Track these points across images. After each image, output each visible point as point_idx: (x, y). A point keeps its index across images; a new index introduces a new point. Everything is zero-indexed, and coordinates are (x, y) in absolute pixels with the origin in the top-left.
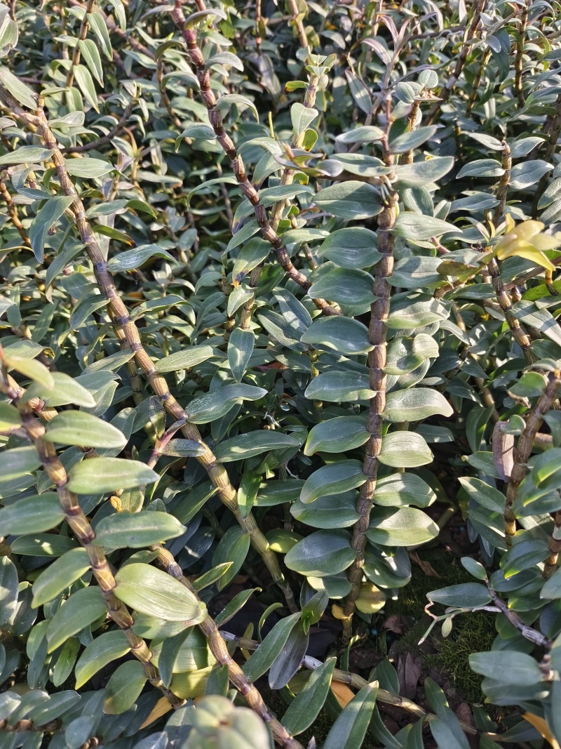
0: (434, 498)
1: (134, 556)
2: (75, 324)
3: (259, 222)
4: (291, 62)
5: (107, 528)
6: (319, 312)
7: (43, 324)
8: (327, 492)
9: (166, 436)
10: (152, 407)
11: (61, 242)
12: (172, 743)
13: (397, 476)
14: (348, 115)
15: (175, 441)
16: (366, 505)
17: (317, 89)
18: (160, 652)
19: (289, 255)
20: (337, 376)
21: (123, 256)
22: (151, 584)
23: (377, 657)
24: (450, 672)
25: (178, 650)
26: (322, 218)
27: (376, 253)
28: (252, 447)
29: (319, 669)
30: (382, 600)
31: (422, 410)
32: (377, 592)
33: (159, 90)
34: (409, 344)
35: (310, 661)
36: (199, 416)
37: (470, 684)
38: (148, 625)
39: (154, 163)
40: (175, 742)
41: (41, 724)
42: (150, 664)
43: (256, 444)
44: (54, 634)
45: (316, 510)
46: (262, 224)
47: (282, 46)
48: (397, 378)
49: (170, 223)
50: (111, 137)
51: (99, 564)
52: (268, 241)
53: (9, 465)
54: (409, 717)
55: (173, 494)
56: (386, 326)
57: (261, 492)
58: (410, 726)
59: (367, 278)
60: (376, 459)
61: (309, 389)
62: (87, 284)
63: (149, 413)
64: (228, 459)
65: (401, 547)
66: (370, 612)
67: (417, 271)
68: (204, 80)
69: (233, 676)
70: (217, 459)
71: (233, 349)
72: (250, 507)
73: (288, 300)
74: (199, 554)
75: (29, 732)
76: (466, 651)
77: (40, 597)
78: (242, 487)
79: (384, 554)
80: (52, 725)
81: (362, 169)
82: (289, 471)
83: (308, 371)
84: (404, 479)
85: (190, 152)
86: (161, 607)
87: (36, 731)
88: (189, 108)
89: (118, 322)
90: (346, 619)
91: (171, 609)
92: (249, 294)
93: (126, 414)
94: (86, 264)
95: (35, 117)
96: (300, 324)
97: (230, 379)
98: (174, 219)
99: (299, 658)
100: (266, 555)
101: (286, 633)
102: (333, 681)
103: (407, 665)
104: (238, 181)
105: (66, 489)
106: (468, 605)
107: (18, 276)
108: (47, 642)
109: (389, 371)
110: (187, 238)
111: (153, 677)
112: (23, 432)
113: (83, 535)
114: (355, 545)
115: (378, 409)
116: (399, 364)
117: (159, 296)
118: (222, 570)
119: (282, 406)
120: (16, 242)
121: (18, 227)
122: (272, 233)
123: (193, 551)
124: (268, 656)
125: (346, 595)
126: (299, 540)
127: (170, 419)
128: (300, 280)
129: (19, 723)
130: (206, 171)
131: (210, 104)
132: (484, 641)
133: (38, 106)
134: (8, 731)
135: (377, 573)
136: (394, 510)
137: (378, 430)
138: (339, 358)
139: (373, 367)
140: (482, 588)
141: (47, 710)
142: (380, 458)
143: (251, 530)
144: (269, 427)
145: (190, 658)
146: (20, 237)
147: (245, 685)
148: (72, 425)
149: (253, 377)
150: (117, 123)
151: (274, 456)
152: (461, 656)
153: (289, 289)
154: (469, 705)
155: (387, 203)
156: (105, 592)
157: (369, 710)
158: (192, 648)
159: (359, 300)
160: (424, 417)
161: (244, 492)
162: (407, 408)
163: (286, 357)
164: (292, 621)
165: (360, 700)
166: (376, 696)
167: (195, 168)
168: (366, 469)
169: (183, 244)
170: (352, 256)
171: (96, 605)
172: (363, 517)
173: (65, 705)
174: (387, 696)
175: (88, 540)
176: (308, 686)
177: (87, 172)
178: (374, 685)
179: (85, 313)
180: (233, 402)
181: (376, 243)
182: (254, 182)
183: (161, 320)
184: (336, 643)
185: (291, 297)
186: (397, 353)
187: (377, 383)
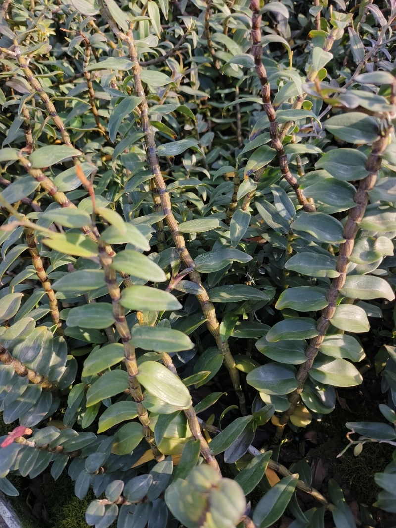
0: (364, 356)
1: (146, 354)
2: (128, 188)
3: (271, 135)
4: (301, 16)
5: (140, 335)
6: (301, 207)
7: (102, 185)
8: (288, 338)
9: (178, 277)
10: (173, 255)
11: (127, 130)
12: (154, 483)
13: (339, 336)
14: (339, 61)
15: (184, 281)
16: (313, 352)
17: (335, 38)
18: (156, 421)
19: (287, 162)
20: (312, 257)
21: (169, 146)
22: (161, 376)
23: (297, 457)
24: (348, 479)
25: (169, 423)
26: (309, 137)
27: (364, 171)
28: (236, 295)
29: (259, 457)
30: (309, 419)
31: (372, 293)
32: (306, 413)
33: (204, 26)
34: (372, 242)
35: (252, 449)
36: (203, 267)
37: (361, 490)
38: (153, 403)
39: (191, 80)
40: (156, 483)
41: (69, 451)
42: (148, 427)
43: (238, 293)
44: (92, 395)
45: (275, 348)
46: (273, 136)
47: (295, 3)
48: (355, 265)
49: (197, 125)
50: (167, 57)
51: (131, 357)
52: (274, 150)
53: (84, 280)
54: (314, 502)
55: (176, 317)
56: (358, 227)
57: (236, 327)
58: (315, 509)
59: (351, 189)
60: (329, 321)
61: (289, 263)
62: (138, 162)
63: (170, 259)
64: (217, 300)
65: (331, 386)
66: (300, 425)
67: (393, 188)
68: (256, 21)
69: (203, 448)
70: (210, 299)
71: (234, 224)
72: (228, 337)
73: (281, 195)
74: (185, 361)
75: (60, 454)
76: (363, 467)
77: (89, 370)
78: (224, 321)
79: (317, 388)
80: (75, 453)
81: (371, 105)
82: (256, 316)
83: (284, 248)
84: (344, 339)
85: (217, 75)
86: (165, 394)
87: (65, 454)
88: (223, 42)
89: (156, 192)
90: (280, 426)
91: (172, 396)
92: (253, 186)
93: (153, 257)
94: (141, 147)
95: (126, 36)
96: (286, 214)
97: (228, 244)
98: (201, 124)
99: (247, 446)
100: (232, 371)
101: (242, 427)
102: (268, 467)
103: (318, 467)
104: (264, 102)
105: (119, 303)
106: (377, 437)
107: (90, 149)
108: (86, 400)
109: (354, 260)
110: (207, 138)
111: (148, 436)
112: (98, 259)
113: (124, 336)
114: (299, 378)
115: (338, 286)
116: (361, 256)
117: (183, 177)
118: (203, 376)
119: (260, 270)
120: (92, 125)
121: (95, 115)
122: (279, 144)
123: (181, 357)
124: (227, 440)
125: (285, 410)
126: (258, 366)
127: (183, 265)
128: (292, 181)
129: (56, 448)
130: (227, 91)
131: (256, 40)
132: (378, 463)
133: (129, 29)
134: (49, 451)
135: (311, 400)
136: (332, 359)
137: (335, 301)
138: (309, 243)
139: (341, 255)
140: (391, 428)
141: (74, 442)
142: (331, 320)
143: (225, 352)
144: (248, 283)
145: (175, 430)
146: (94, 122)
147: (210, 456)
148: (131, 260)
149: (243, 246)
150: (173, 47)
151: (249, 304)
152: (358, 470)
153: (282, 187)
154: (358, 504)
155: (383, 133)
156: (130, 376)
157: (290, 492)
158: (177, 423)
159: (342, 204)
160: (373, 298)
161: (225, 325)
162: (360, 289)
163: (269, 236)
164: (246, 420)
165: (284, 484)
166: (296, 484)
167: (218, 88)
168: (319, 327)
169: (203, 142)
170: (344, 170)
171: (122, 383)
172: (309, 360)
173: (86, 441)
174: (303, 485)
175: (127, 340)
176: (250, 466)
177: (154, 81)
178: (296, 476)
179: (136, 182)
180: (228, 262)
181: (365, 164)
182: (274, 104)
183: (182, 194)
184: (269, 440)
185: (283, 193)
186: (362, 248)
187: (342, 267)
